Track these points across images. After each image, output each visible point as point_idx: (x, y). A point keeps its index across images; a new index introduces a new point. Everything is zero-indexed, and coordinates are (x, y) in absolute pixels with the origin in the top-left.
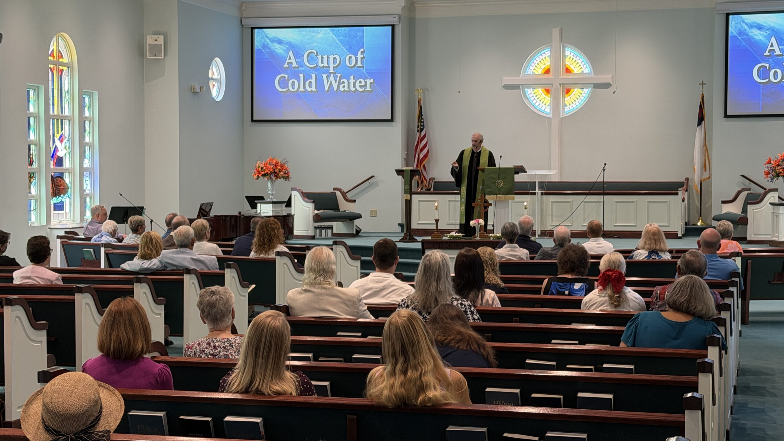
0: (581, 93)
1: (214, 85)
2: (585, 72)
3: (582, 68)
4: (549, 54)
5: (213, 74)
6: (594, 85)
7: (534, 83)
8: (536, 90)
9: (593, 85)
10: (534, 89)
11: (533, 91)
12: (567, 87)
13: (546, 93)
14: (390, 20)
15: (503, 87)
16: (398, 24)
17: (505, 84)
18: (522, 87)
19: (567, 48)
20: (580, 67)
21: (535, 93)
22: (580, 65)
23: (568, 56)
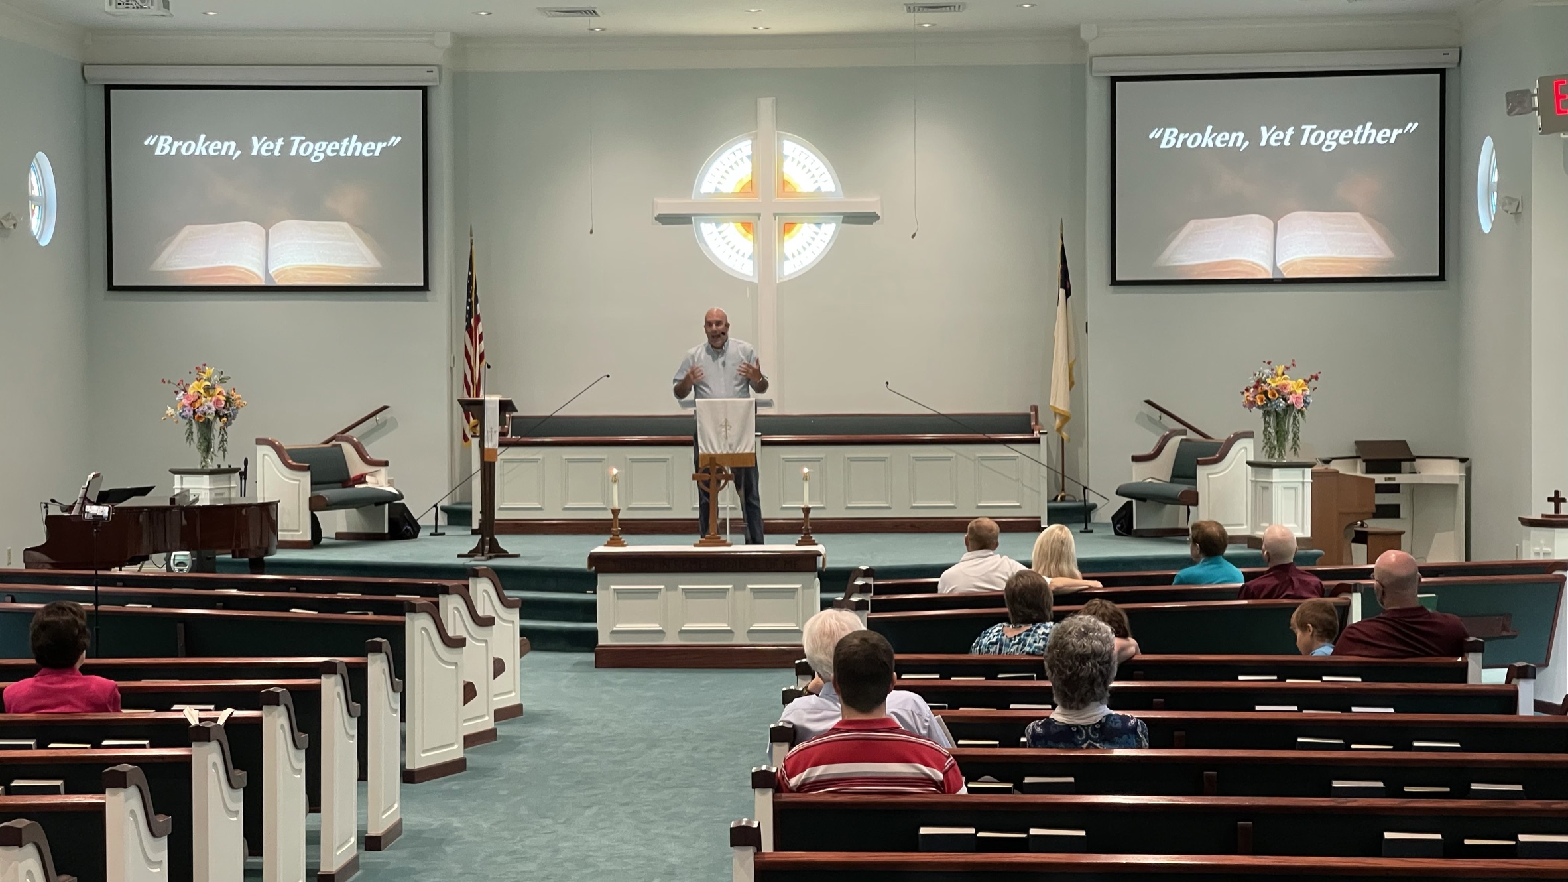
0: (817, 234)
1: (33, 211)
2: (823, 190)
3: (817, 181)
4: (749, 152)
6: (844, 218)
7: (719, 211)
8: (724, 226)
9: (842, 216)
10: (718, 224)
11: (717, 227)
12: (789, 219)
13: (744, 232)
14: (420, 78)
15: (656, 219)
16: (437, 86)
17: (659, 214)
18: (695, 219)
19: (788, 140)
20: (814, 179)
21: (720, 233)
22: (813, 176)
23: (787, 156)
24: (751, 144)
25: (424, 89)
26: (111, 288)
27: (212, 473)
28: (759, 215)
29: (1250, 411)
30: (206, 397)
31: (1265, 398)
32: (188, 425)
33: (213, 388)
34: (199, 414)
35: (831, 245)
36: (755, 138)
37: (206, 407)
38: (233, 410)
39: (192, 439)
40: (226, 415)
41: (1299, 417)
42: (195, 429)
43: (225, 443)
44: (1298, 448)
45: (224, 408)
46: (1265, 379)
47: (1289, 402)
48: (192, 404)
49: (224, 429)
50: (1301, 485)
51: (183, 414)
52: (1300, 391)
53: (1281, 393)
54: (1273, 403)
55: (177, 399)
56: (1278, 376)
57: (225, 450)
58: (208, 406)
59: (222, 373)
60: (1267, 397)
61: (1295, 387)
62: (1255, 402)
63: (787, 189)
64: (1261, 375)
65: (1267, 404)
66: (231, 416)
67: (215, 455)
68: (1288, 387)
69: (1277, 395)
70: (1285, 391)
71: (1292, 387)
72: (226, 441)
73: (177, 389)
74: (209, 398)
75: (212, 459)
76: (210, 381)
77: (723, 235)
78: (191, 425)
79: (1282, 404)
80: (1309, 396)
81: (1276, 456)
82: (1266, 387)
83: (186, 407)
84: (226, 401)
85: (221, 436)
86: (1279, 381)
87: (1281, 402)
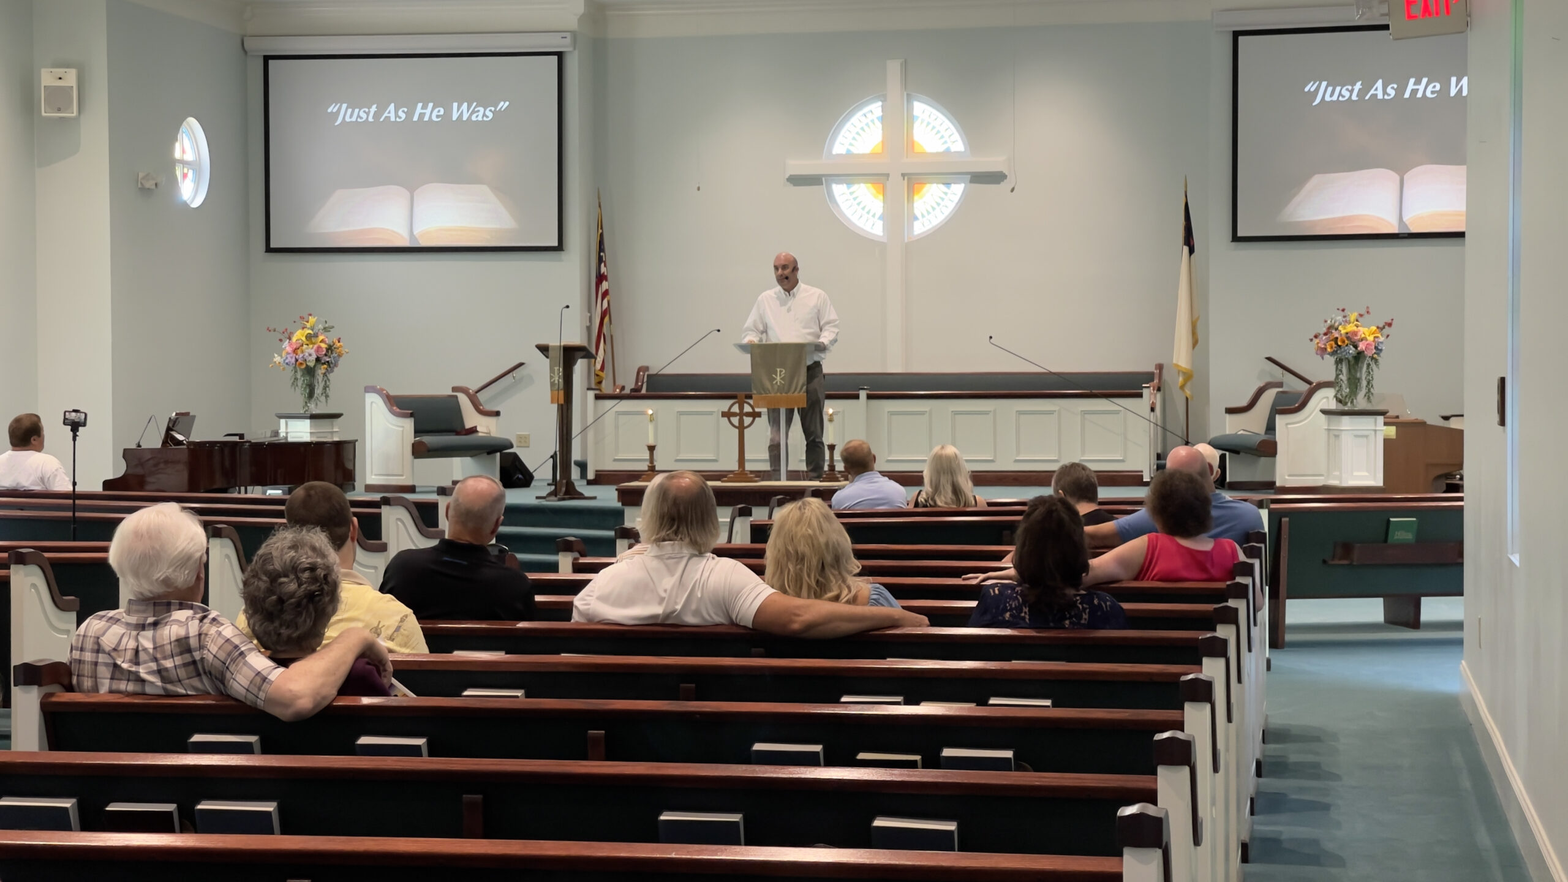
0: (946, 194)
1: (185, 176)
2: (952, 150)
3: (945, 142)
4: (880, 114)
5: (184, 152)
6: (971, 178)
7: (851, 172)
8: (855, 187)
9: (969, 176)
10: (849, 184)
11: (849, 188)
12: (917, 179)
13: (874, 191)
14: (554, 43)
15: (788, 180)
16: (569, 52)
17: (791, 175)
18: (825, 180)
19: (919, 101)
20: (943, 140)
21: (851, 193)
22: (942, 137)
23: (918, 117)
24: (882, 106)
25: (560, 55)
26: (269, 250)
27: (313, 417)
28: (888, 175)
29: (1323, 358)
30: (308, 345)
31: (1334, 345)
32: (293, 371)
33: (316, 336)
34: (300, 361)
35: (959, 204)
36: (884, 100)
37: (307, 354)
38: (334, 358)
39: (297, 385)
40: (328, 362)
41: (1373, 365)
42: (299, 375)
43: (327, 389)
44: (1371, 395)
45: (326, 355)
46: (1338, 326)
47: (1359, 349)
48: (295, 351)
49: (326, 376)
50: (1373, 433)
51: (287, 361)
52: (1371, 338)
53: (1352, 340)
54: (1343, 350)
55: (283, 347)
56: (1350, 323)
57: (327, 396)
58: (310, 353)
59: (326, 322)
60: (1336, 343)
61: (1367, 334)
62: (1326, 349)
63: (917, 149)
64: (1333, 321)
65: (1337, 351)
66: (332, 363)
67: (320, 401)
68: (1359, 334)
69: (1346, 342)
70: (1356, 338)
71: (1364, 334)
72: (328, 387)
73: (282, 337)
74: (311, 346)
75: (317, 404)
76: (312, 330)
77: (855, 195)
78: (296, 372)
79: (1352, 350)
80: (1382, 343)
81: (1349, 404)
82: (1336, 334)
83: (289, 354)
84: (327, 350)
85: (324, 383)
86: (1351, 328)
87: (1351, 349)
